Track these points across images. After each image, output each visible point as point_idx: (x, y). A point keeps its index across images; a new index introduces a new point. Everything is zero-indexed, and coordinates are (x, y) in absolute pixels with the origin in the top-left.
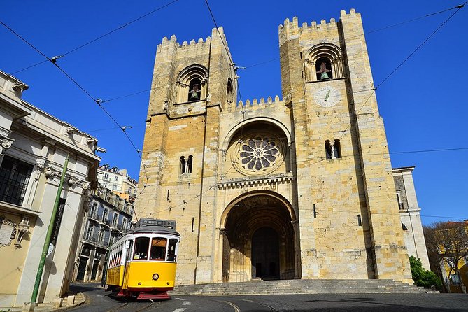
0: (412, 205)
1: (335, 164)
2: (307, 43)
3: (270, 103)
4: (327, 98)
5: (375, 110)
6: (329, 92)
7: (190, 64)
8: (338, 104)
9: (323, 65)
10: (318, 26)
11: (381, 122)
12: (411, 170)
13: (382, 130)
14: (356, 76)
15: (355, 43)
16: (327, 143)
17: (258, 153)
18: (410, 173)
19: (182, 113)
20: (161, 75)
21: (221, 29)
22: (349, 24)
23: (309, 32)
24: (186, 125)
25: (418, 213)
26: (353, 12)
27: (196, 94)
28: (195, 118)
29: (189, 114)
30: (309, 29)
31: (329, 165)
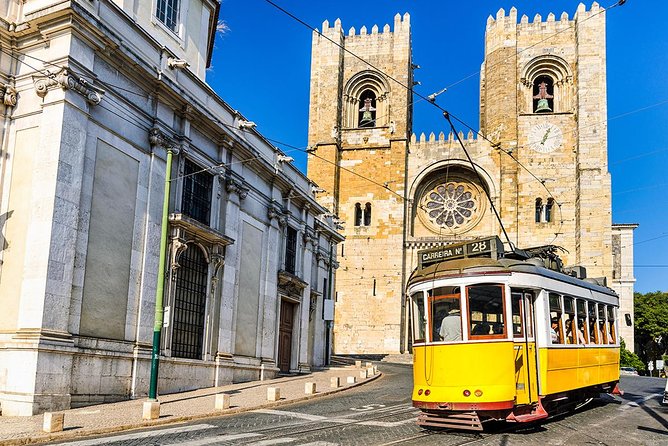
0: (626, 274)
1: (545, 229)
2: (526, 52)
3: (471, 140)
4: (544, 140)
5: (603, 164)
6: (548, 131)
7: (362, 68)
8: (558, 150)
9: (543, 86)
10: (544, 24)
11: (608, 181)
12: (634, 229)
13: (608, 191)
14: (586, 114)
15: (592, 62)
16: (539, 201)
17: (450, 205)
18: (631, 231)
19: (354, 142)
20: (326, 84)
21: (407, 17)
22: (588, 29)
23: (530, 33)
24: (361, 162)
25: (632, 284)
26: (596, 7)
27: (369, 115)
28: (373, 152)
29: (364, 145)
30: (530, 29)
31: (537, 230)
